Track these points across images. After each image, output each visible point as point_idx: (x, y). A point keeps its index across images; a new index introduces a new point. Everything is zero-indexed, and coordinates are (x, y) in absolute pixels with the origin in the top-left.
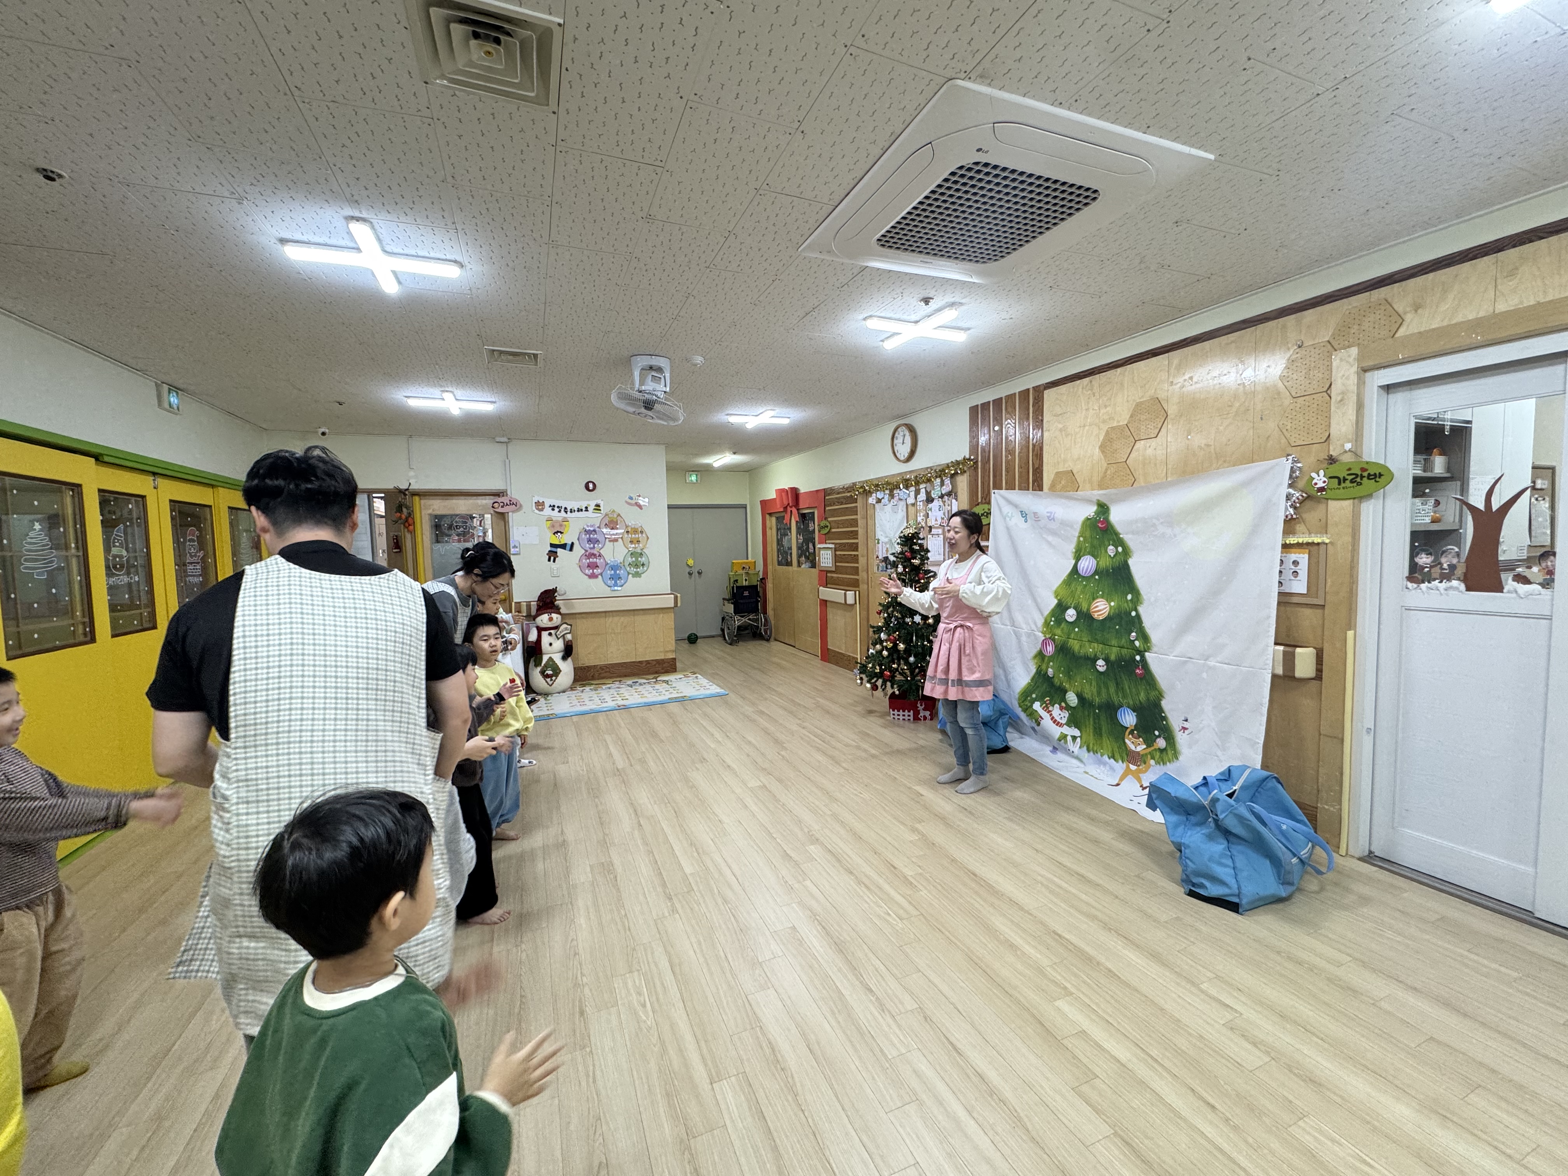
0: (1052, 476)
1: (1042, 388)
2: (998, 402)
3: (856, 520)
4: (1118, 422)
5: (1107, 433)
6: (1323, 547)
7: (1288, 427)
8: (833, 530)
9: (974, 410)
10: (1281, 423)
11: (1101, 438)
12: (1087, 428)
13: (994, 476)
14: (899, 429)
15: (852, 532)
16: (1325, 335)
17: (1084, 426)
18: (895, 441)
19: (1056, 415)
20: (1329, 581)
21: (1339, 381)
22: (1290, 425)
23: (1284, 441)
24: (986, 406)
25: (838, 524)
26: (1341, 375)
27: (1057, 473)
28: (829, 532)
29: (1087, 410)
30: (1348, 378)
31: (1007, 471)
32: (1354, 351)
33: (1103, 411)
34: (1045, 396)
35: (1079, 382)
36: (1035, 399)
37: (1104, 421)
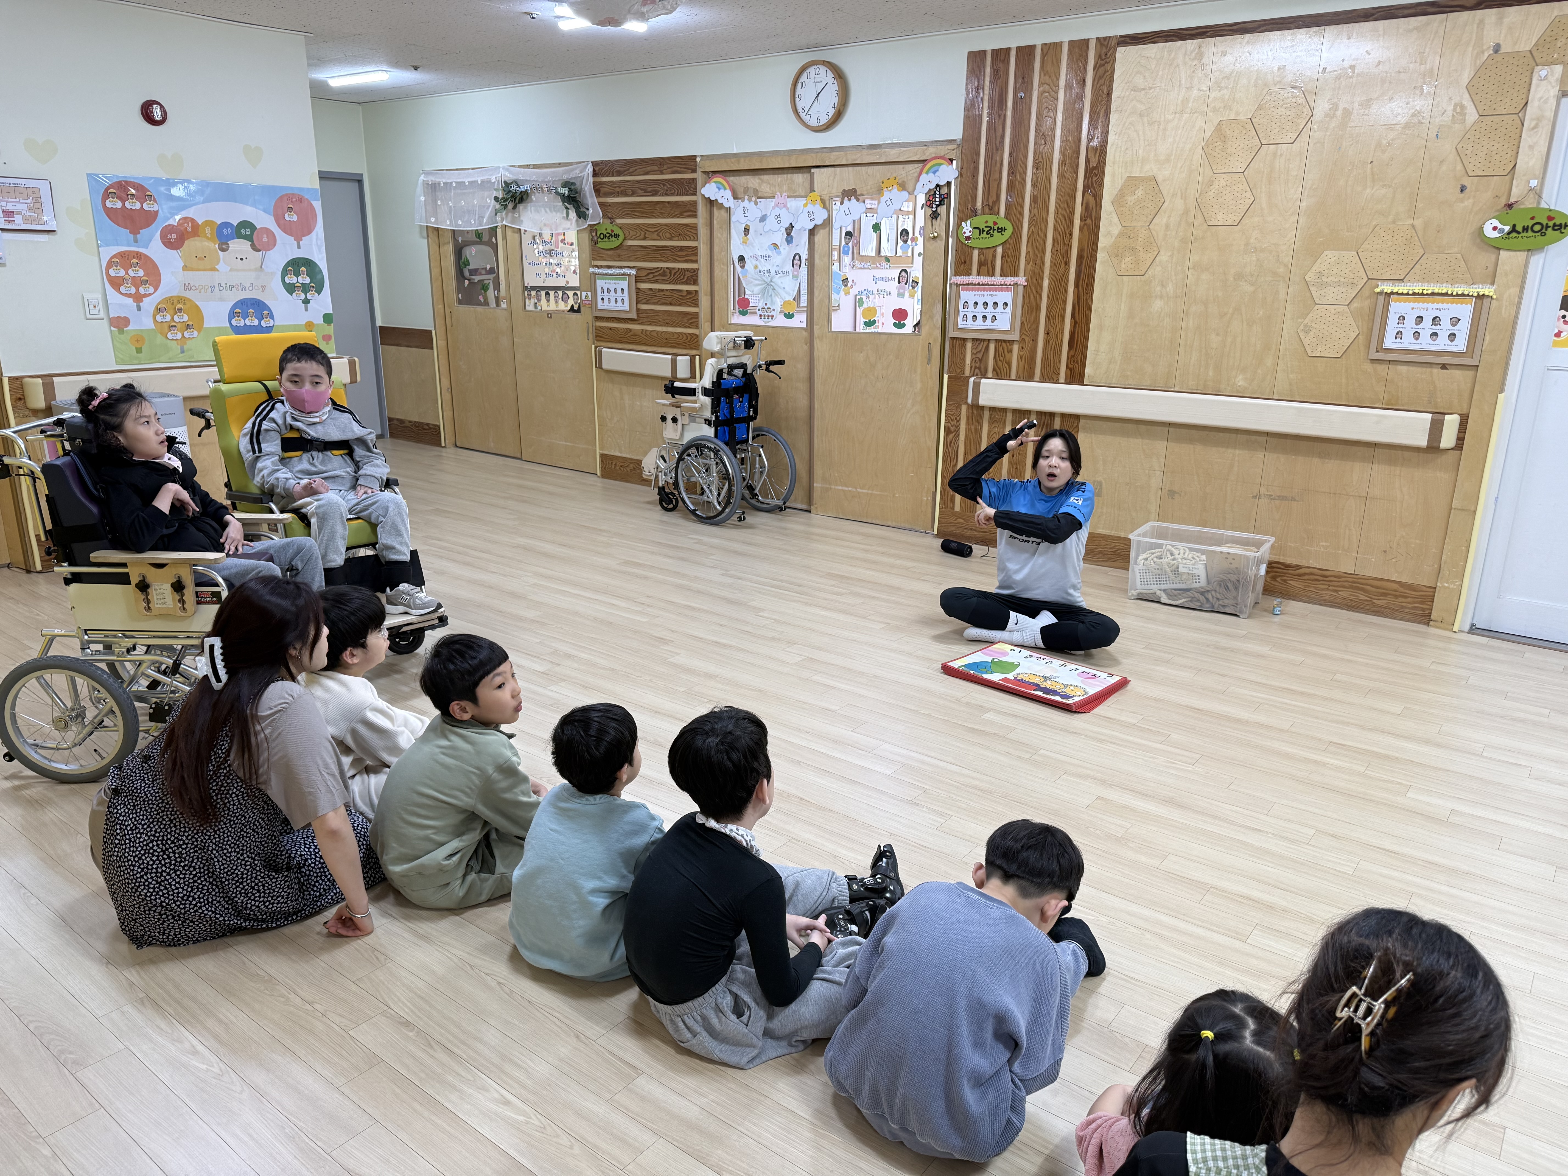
0: (1120, 183)
1: (1114, 42)
2: (1026, 53)
3: (695, 227)
4: (1238, 113)
5: (1219, 127)
6: (1486, 301)
7: (1468, 152)
8: (630, 243)
9: (976, 59)
10: (1459, 146)
11: (1208, 134)
12: (1186, 116)
13: (1011, 172)
14: (811, 70)
15: (682, 248)
16: (1526, 45)
17: (1182, 112)
18: (799, 91)
19: (1135, 89)
20: (1487, 338)
21: (1536, 104)
22: (1471, 149)
23: (1459, 167)
24: (1001, 55)
25: (644, 232)
26: (1539, 96)
27: (1129, 179)
28: (620, 246)
29: (1189, 88)
30: (1546, 102)
31: (1037, 165)
32: (1558, 69)
33: (1213, 95)
34: (1118, 55)
35: (1179, 43)
36: (1099, 57)
37: (1215, 110)
